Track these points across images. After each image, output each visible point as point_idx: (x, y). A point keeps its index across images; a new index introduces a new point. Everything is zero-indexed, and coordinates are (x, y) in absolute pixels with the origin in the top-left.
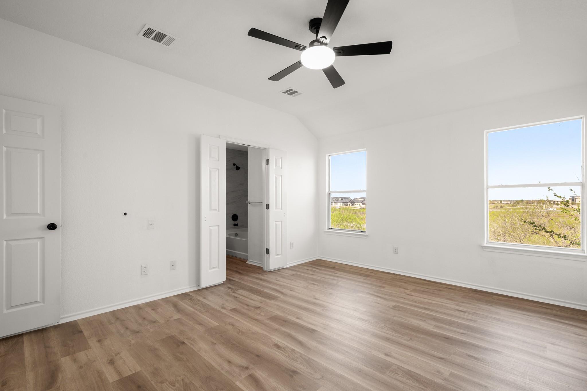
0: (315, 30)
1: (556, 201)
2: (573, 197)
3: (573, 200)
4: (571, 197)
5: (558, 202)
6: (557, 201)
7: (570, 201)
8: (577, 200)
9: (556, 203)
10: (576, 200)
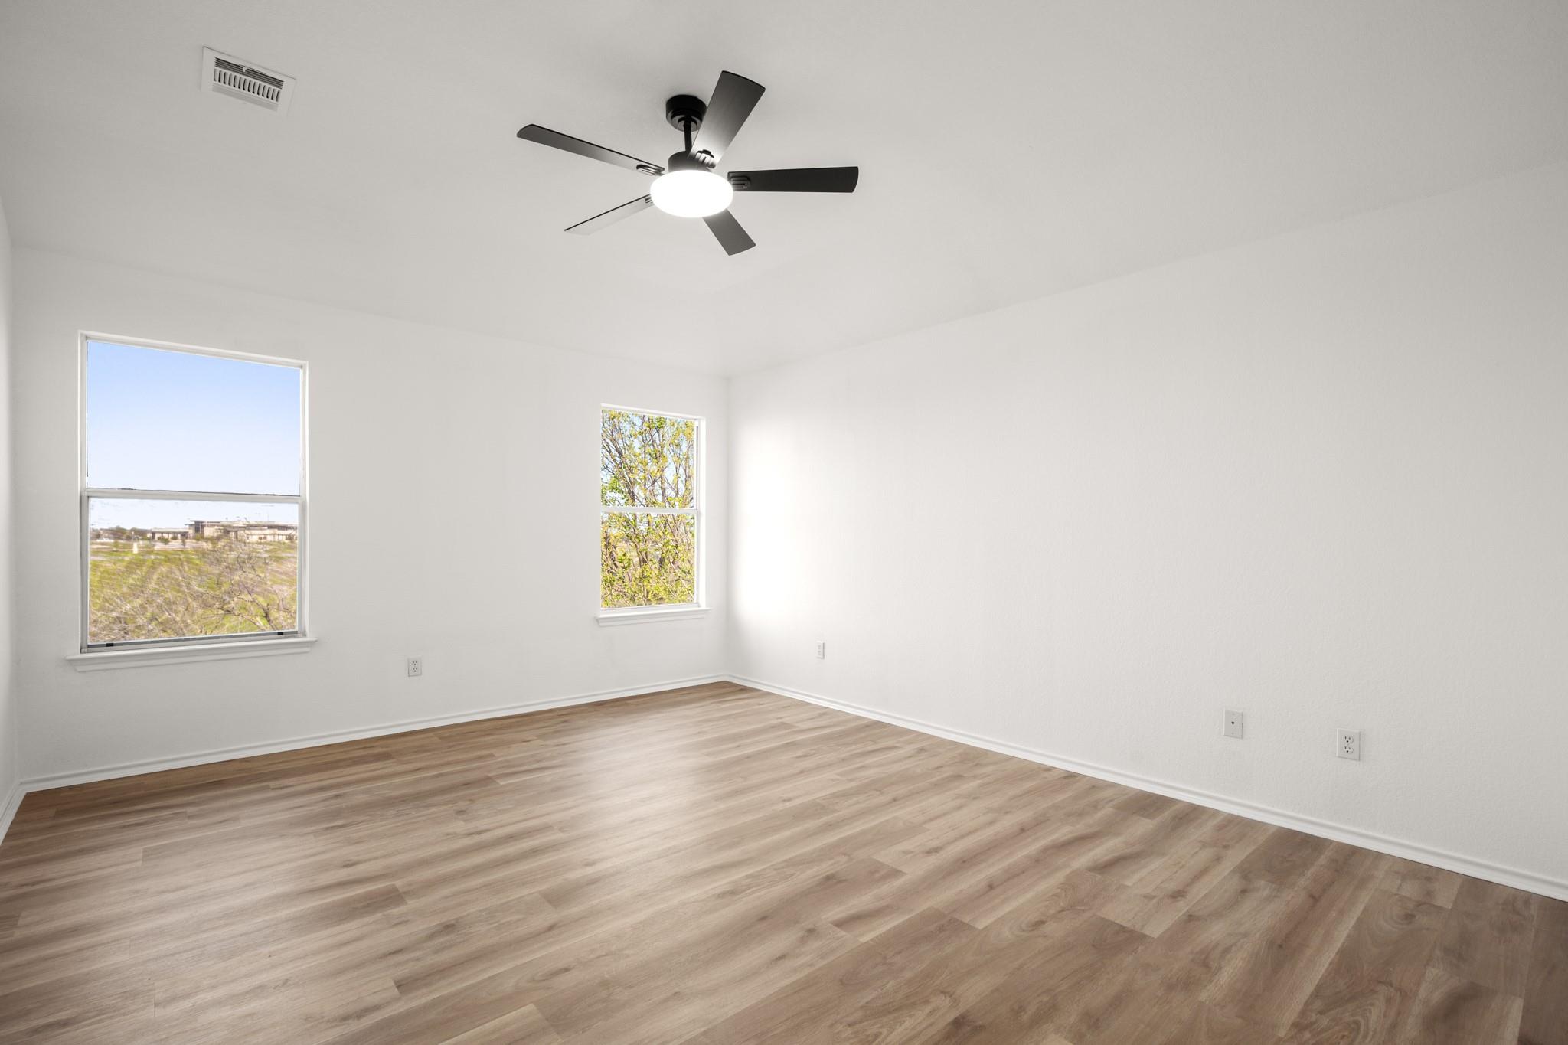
0: (682, 123)
1: (159, 532)
2: (197, 523)
3: (197, 530)
4: (193, 523)
5: (164, 535)
6: (162, 533)
7: (191, 531)
8: (205, 528)
9: (159, 538)
10: (203, 531)
